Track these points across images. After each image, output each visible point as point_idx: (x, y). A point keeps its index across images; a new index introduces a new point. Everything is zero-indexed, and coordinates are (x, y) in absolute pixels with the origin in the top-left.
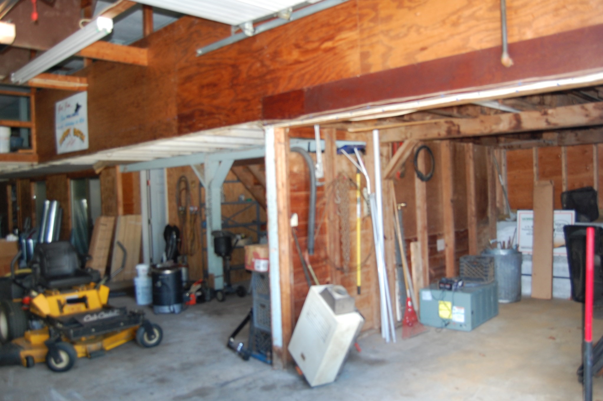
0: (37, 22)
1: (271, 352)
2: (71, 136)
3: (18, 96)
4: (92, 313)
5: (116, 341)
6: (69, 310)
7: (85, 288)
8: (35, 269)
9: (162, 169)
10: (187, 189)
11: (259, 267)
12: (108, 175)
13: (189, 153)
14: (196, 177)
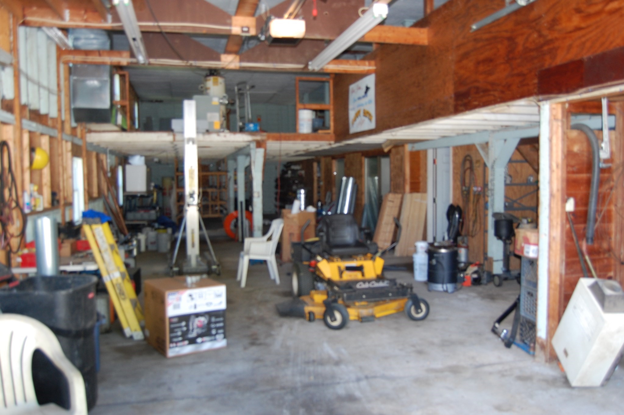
0: (315, 18)
1: (535, 343)
2: (362, 117)
3: (323, 82)
4: (364, 281)
5: (386, 310)
6: (348, 276)
7: (363, 258)
8: (322, 237)
9: (448, 147)
10: (471, 168)
11: (528, 252)
12: (397, 153)
13: (474, 132)
14: (481, 157)
